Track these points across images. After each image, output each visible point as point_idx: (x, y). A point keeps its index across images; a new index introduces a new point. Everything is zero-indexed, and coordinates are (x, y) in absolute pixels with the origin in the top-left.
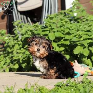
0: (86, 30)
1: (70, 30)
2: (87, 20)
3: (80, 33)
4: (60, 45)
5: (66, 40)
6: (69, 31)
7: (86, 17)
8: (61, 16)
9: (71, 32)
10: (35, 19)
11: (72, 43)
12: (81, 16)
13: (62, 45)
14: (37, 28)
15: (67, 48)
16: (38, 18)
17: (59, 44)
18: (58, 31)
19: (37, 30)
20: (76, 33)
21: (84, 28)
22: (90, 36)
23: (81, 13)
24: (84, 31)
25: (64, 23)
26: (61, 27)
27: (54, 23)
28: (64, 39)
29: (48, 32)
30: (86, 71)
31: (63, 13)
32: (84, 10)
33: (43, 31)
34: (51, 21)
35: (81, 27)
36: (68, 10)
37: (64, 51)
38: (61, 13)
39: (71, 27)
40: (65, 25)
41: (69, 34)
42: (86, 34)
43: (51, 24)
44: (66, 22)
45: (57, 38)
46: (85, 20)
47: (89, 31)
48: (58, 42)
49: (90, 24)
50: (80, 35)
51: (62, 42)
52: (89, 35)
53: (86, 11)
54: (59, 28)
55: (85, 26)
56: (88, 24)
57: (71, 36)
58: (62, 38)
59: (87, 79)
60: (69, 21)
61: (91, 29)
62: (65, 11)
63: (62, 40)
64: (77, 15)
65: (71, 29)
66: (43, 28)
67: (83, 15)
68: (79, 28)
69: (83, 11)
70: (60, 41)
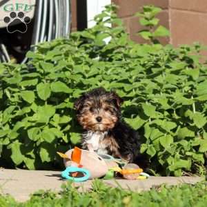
0: (120, 79)
1: (84, 77)
2: (126, 56)
4: (63, 111)
5: (74, 100)
6: (81, 81)
9: (85, 82)
16: (25, 47)
17: (62, 109)
18: (60, 79)
19: (11, 76)
20: (97, 85)
21: (117, 74)
22: (128, 92)
23: (117, 39)
24: (116, 80)
25: (73, 63)
26: (65, 70)
27: (49, 61)
28: (71, 97)
29: (37, 80)
31: (79, 38)
33: (25, 79)
34: (44, 56)
35: (109, 72)
37: (70, 123)
38: (74, 38)
39: (87, 72)
40: (74, 66)
43: (41, 64)
44: (76, 60)
45: (54, 95)
46: (122, 55)
47: (126, 81)
48: (59, 103)
49: (130, 66)
51: (67, 103)
54: (62, 72)
55: (120, 70)
56: (127, 64)
58: (68, 95)
61: (131, 77)
63: (67, 100)
65: (87, 76)
66: (26, 71)
68: (106, 74)
70: (63, 101)
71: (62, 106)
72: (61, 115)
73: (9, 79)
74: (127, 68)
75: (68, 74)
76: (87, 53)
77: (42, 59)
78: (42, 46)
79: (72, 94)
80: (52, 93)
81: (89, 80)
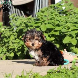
0: (73, 22)
1: (59, 22)
2: (75, 13)
3: (68, 25)
4: (51, 36)
5: (56, 31)
7: (73, 11)
8: (52, 10)
10: (28, 12)
11: (62, 33)
12: (69, 9)
13: (53, 36)
14: (31, 21)
15: (57, 38)
16: (31, 12)
17: (50, 35)
18: (49, 23)
19: (30, 22)
20: (65, 25)
21: (72, 20)
23: (69, 6)
24: (72, 22)
25: (54, 16)
26: (51, 19)
27: (45, 16)
28: (54, 30)
29: (40, 24)
30: (74, 59)
31: (53, 7)
32: (72, 4)
33: (35, 23)
35: (69, 19)
36: (57, 4)
38: (51, 7)
39: (60, 20)
40: (55, 18)
41: (58, 25)
42: (74, 26)
43: (42, 17)
44: (56, 15)
45: (48, 29)
46: (73, 12)
48: (49, 32)
50: (68, 26)
51: (53, 33)
52: (77, 26)
53: (74, 5)
54: (50, 20)
55: (73, 18)
56: (76, 16)
57: (61, 27)
58: (53, 29)
59: (76, 66)
60: (58, 14)
62: (54, 5)
63: (53, 31)
64: (65, 8)
65: (60, 21)
66: (36, 20)
67: (70, 8)
68: (68, 20)
69: (70, 5)
70: (51, 32)
71: (51, 33)
72: (50, 37)
73: (29, 24)
74: (76, 18)
75: (53, 21)
76: (58, 13)
77: (42, 15)
78: (42, 10)
79: (55, 29)
80: (47, 28)
81: (61, 23)
